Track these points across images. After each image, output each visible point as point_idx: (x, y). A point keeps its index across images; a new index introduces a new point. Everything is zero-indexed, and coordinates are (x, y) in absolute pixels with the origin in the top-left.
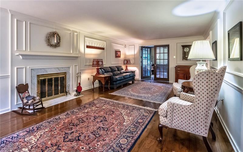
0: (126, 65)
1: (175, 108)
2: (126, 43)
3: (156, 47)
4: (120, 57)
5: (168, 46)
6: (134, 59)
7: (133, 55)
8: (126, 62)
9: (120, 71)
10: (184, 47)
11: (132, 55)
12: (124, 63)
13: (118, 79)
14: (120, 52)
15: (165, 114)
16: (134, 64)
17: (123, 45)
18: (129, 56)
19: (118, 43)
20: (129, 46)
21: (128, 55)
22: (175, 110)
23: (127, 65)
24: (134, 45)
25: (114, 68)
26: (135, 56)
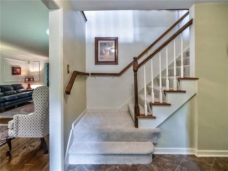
0: (28, 83)
1: (20, 119)
2: (29, 59)
4: (20, 74)
6: (39, 76)
8: (27, 80)
9: (17, 90)
11: (37, 72)
12: (25, 81)
13: (8, 99)
14: (20, 68)
15: (11, 126)
16: (39, 81)
17: (25, 61)
18: (34, 72)
19: (19, 59)
20: (34, 62)
21: (32, 73)
22: (20, 121)
23: (30, 83)
24: (39, 62)
25: (9, 87)
26: (40, 73)
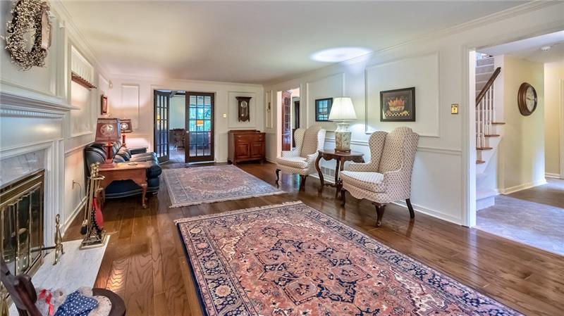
0: (123, 134)
2: (110, 77)
3: (188, 95)
4: (106, 113)
5: (212, 95)
6: (139, 118)
7: (135, 109)
10: (240, 99)
11: (132, 109)
14: (106, 98)
16: (138, 130)
21: (119, 109)
24: (138, 85)
26: (141, 113)
